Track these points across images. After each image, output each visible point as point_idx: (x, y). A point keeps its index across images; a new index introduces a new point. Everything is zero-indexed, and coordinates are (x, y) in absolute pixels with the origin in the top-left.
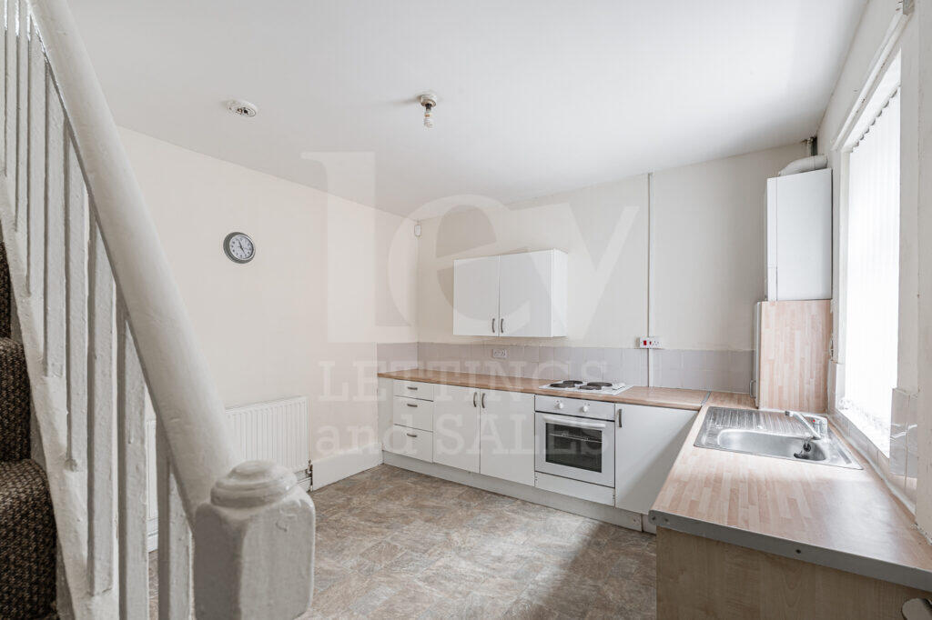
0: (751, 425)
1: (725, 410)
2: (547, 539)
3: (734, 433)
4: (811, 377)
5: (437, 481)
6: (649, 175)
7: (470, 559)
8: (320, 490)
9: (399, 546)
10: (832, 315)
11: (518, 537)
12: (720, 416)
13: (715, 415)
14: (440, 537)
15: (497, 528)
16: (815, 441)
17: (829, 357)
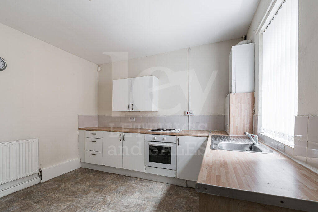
0: (229, 141)
1: (218, 136)
2: (149, 195)
3: (223, 144)
4: (248, 122)
5: (104, 173)
6: (189, 48)
7: (113, 209)
8: (46, 182)
9: (79, 206)
10: (254, 98)
11: (137, 195)
12: (217, 138)
13: (215, 138)
14: (100, 199)
15: (128, 192)
16: (253, 145)
17: (254, 114)
